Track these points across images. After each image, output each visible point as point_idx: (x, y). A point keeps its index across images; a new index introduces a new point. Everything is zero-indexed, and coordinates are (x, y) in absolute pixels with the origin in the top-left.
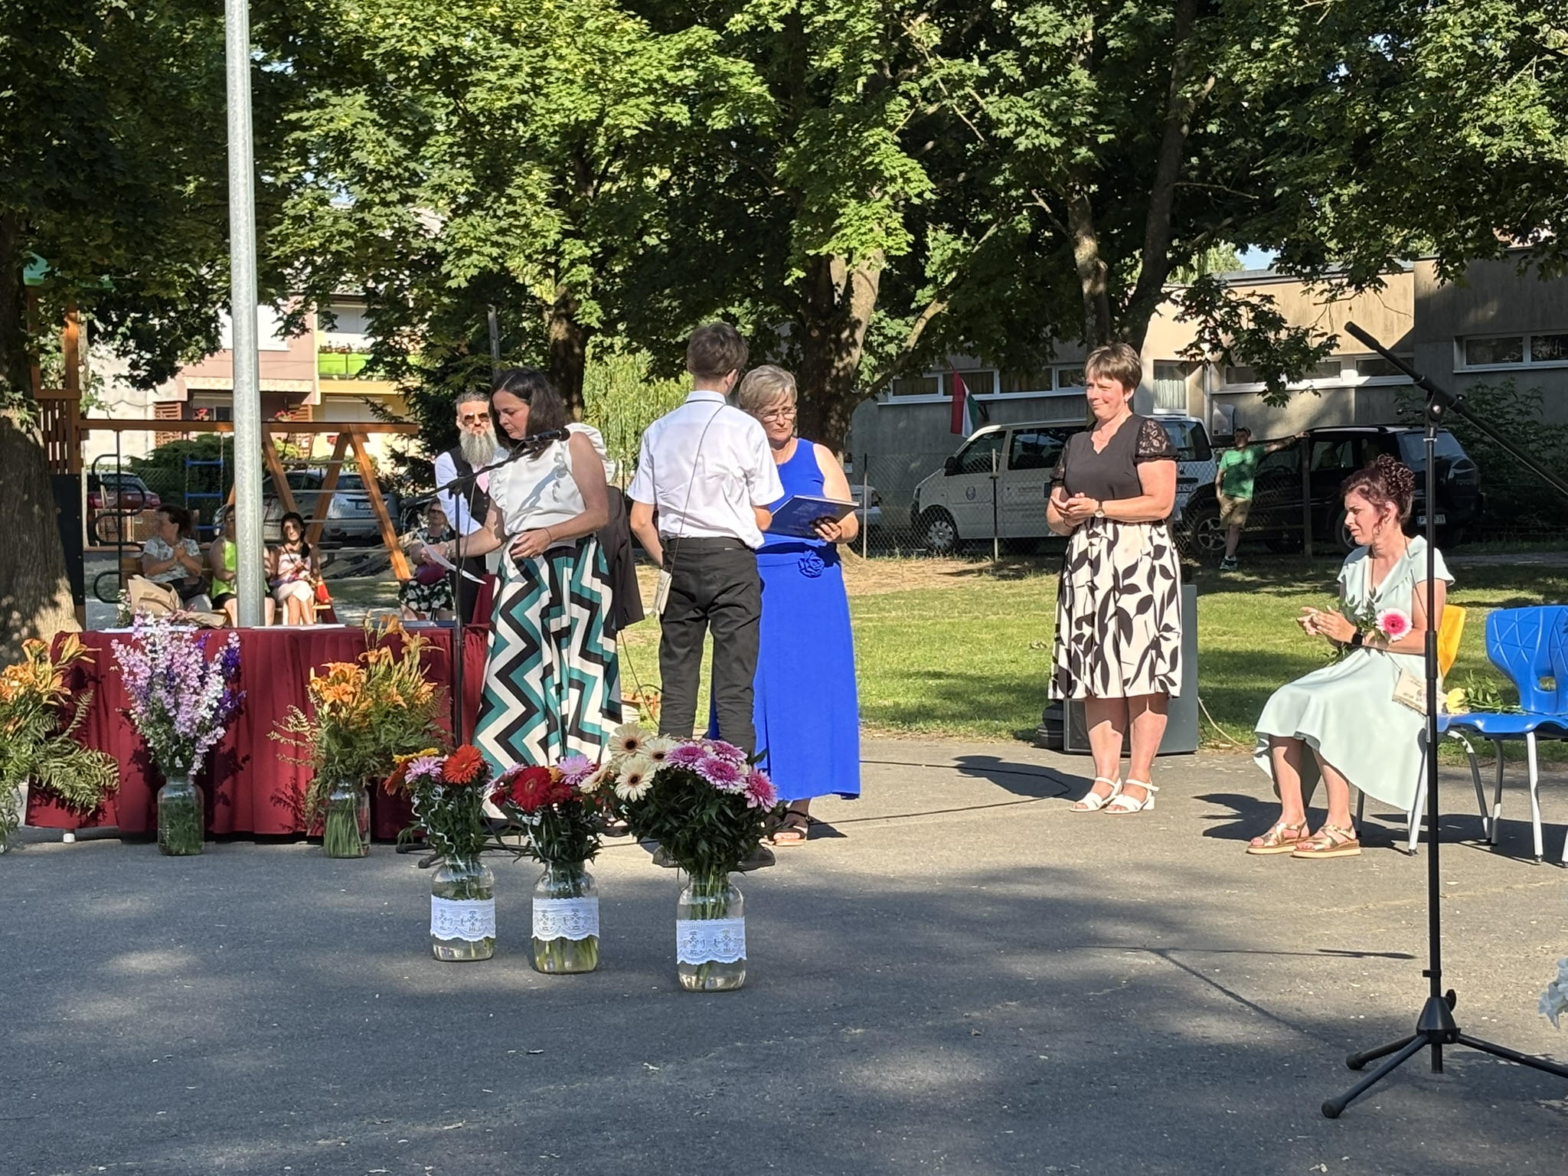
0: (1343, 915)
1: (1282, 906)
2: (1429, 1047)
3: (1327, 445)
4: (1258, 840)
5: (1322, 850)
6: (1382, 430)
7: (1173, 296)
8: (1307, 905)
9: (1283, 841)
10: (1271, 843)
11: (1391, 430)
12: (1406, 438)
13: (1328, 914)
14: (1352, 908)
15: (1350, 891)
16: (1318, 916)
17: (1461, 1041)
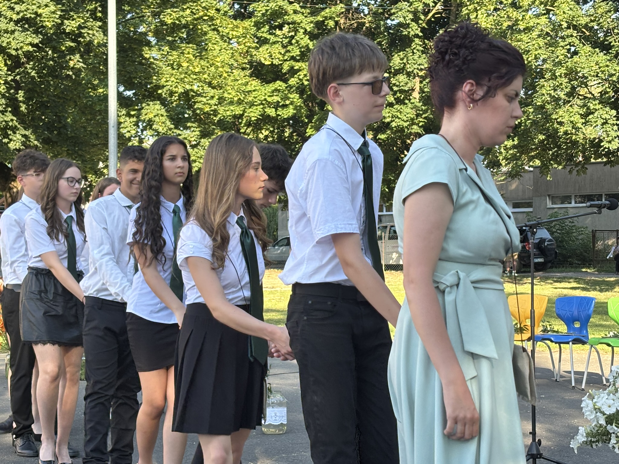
2: (532, 460)
17: (543, 458)
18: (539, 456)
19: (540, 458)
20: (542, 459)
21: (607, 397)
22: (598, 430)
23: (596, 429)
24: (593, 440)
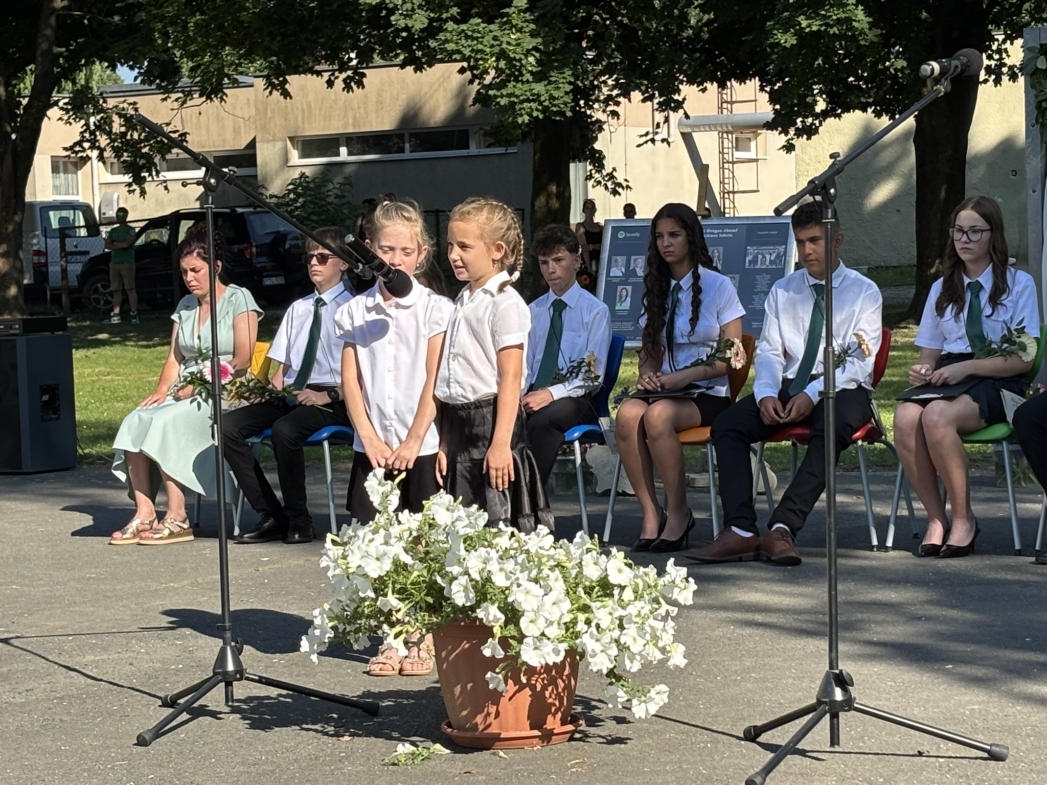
0: (177, 588)
1: (129, 585)
2: (223, 684)
3: (190, 223)
4: (117, 535)
5: (161, 538)
6: (233, 210)
7: (61, 104)
8: (149, 582)
9: (138, 533)
10: (127, 536)
11: (240, 210)
12: (252, 217)
13: (164, 589)
14: (185, 582)
15: (184, 570)
16: (157, 590)
17: (248, 679)
18: (240, 673)
19: (240, 679)
20: (244, 682)
21: (370, 536)
22: (358, 607)
23: (354, 605)
24: (348, 628)
